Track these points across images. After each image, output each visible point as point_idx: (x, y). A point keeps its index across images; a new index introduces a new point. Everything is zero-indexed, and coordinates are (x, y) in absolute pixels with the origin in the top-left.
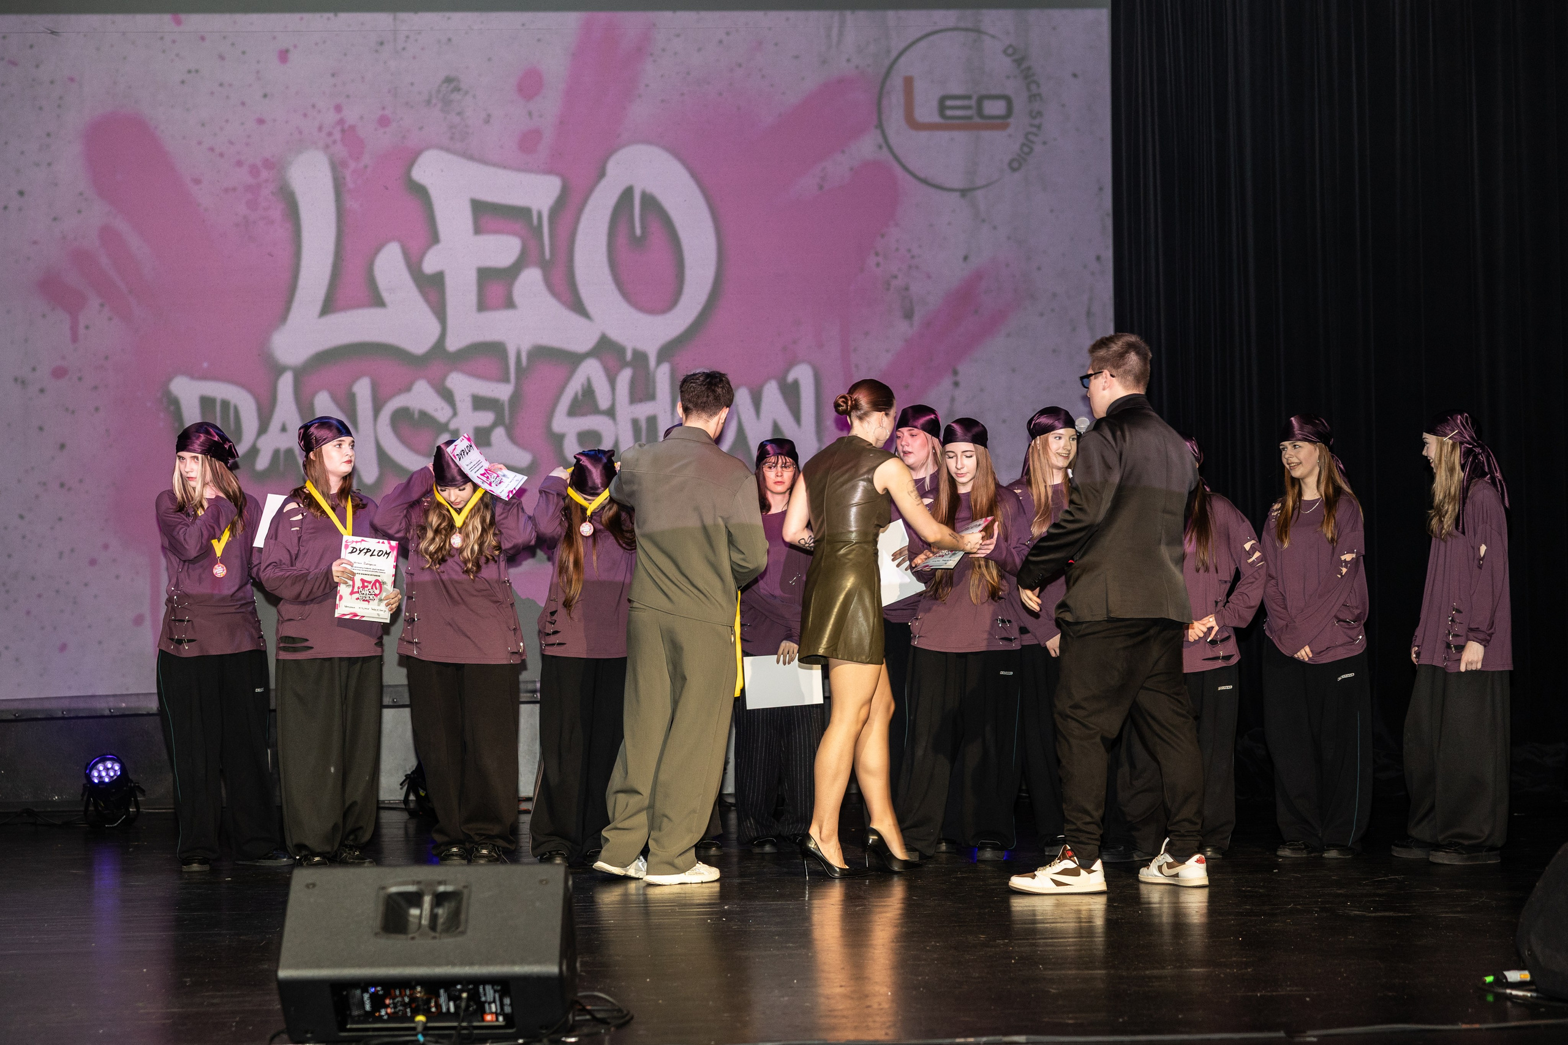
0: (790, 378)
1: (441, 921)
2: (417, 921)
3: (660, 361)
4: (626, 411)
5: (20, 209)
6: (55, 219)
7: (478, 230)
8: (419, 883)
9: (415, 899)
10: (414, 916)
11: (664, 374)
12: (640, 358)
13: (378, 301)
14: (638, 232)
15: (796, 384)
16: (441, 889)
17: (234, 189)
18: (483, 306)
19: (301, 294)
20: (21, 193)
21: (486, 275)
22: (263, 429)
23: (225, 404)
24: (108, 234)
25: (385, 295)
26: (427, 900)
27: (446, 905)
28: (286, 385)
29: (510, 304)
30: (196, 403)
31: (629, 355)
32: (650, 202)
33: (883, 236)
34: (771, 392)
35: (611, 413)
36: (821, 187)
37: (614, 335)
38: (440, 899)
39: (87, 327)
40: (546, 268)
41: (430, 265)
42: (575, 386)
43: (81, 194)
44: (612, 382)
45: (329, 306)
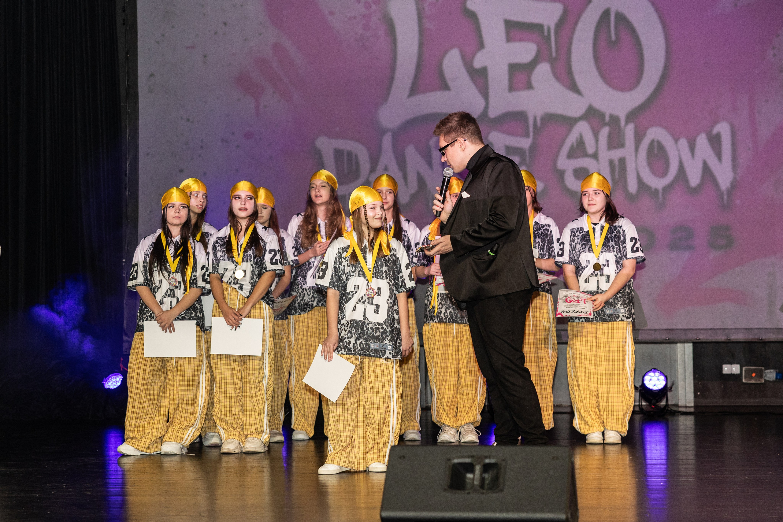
0: (715, 131)
1: (487, 482)
2: (471, 482)
3: (627, 122)
4: (605, 155)
5: (224, 34)
6: (246, 40)
7: (509, 39)
8: (472, 457)
9: (470, 468)
10: (470, 479)
11: (631, 130)
12: (615, 120)
13: (445, 87)
14: (613, 37)
15: (718, 135)
16: (487, 461)
17: (355, 18)
18: (512, 88)
19: (396, 83)
20: (225, 24)
21: (514, 68)
22: (373, 169)
23: (350, 153)
24: (277, 48)
25: (450, 83)
26: (478, 468)
27: (491, 472)
28: (387, 141)
29: (529, 86)
30: (332, 153)
31: (607, 118)
32: (621, 18)
33: (778, 36)
34: (702, 141)
35: (595, 156)
36: (736, 5)
37: (598, 105)
38: (486, 468)
39: (265, 107)
40: (552, 62)
41: (479, 62)
42: (572, 139)
43: (261, 23)
44: (596, 135)
45: (414, 91)
